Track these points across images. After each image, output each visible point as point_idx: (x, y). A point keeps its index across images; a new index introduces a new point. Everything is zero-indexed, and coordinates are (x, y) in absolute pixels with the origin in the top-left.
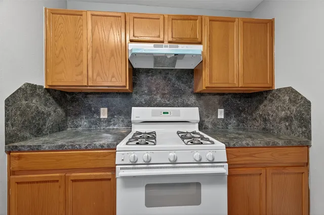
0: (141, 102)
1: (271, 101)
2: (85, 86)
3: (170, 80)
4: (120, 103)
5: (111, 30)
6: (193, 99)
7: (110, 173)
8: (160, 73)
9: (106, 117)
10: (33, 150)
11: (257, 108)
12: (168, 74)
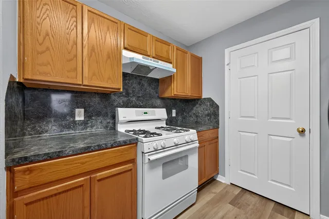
0: (120, 104)
1: (200, 105)
2: (80, 85)
3: (143, 85)
4: (99, 103)
5: (108, 32)
6: (159, 102)
7: (131, 165)
8: (136, 78)
9: (82, 118)
10: (51, 159)
11: (192, 109)
12: (141, 80)
